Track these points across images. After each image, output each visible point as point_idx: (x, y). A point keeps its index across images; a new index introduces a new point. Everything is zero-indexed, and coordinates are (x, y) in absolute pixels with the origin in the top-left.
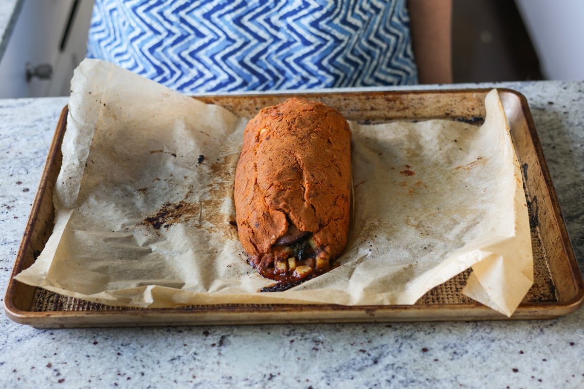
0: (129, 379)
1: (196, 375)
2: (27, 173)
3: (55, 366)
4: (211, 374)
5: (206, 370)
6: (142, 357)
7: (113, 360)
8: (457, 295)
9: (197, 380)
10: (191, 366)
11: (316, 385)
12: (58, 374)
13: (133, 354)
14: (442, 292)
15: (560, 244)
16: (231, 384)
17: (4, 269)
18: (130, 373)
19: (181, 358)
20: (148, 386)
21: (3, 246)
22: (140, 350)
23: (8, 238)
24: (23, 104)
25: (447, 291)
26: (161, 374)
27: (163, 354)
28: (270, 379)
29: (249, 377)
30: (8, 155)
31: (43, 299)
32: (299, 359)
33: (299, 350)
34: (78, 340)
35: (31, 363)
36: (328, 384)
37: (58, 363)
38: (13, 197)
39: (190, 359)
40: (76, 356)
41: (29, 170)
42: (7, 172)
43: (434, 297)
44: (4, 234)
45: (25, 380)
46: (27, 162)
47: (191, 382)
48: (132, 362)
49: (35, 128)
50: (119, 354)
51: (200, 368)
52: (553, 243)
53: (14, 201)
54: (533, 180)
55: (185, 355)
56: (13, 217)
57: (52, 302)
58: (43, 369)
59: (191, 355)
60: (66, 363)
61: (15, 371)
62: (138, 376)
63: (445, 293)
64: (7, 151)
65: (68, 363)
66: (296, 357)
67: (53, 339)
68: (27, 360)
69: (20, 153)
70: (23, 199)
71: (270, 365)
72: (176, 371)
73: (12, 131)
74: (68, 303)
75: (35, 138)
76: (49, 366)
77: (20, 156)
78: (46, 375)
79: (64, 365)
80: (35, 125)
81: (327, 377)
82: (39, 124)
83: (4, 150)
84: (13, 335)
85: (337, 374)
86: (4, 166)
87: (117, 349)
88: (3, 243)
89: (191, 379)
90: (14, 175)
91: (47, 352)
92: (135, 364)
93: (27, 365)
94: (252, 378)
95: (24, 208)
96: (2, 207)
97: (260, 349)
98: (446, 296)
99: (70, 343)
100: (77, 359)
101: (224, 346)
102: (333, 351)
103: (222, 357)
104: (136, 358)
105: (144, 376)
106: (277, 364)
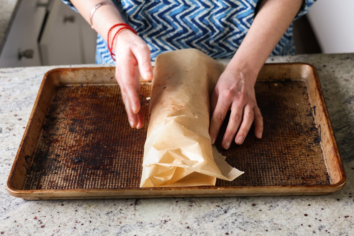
0: (82, 224)
1: (121, 222)
2: (21, 110)
3: (39, 218)
4: (130, 220)
5: (127, 219)
6: (90, 212)
7: (73, 214)
8: (272, 181)
9: (122, 224)
10: (119, 217)
11: (191, 226)
12: (41, 223)
13: (85, 211)
14: (264, 179)
15: (333, 152)
16: (142, 226)
17: (8, 164)
18: (83, 221)
19: (113, 212)
20: (94, 228)
21: (7, 151)
22: (89, 208)
23: (10, 147)
24: (17, 71)
25: (266, 179)
26: (101, 222)
27: (102, 210)
28: (164, 223)
29: (152, 222)
30: (9, 100)
31: (30, 183)
32: (181, 211)
33: (181, 206)
34: (52, 204)
35: (25, 216)
36: (198, 225)
37: (41, 217)
38: (12, 123)
39: (118, 212)
40: (51, 213)
41: (22, 108)
42: (9, 109)
43: (259, 182)
44: (7, 144)
45: (21, 227)
46: (20, 104)
47: (119, 225)
48: (84, 215)
49: (25, 84)
50: (76, 211)
51: (124, 218)
52: (329, 151)
53: (13, 126)
54: (318, 115)
55: (115, 210)
56: (13, 135)
57: (35, 185)
58: (32, 220)
59: (119, 210)
60: (45, 216)
61: (15, 221)
62: (88, 223)
63: (265, 180)
64: (9, 97)
65: (47, 217)
66: (180, 210)
67: (38, 203)
68: (23, 215)
69: (16, 99)
70: (18, 124)
71: (165, 215)
72: (110, 220)
73: (11, 86)
74: (44, 186)
75: (25, 90)
76: (36, 218)
77: (16, 100)
78: (34, 223)
79: (44, 218)
80: (25, 83)
81: (198, 221)
82: (27, 82)
83: (6, 97)
84: (14, 201)
85: (203, 219)
86: (7, 106)
87: (75, 208)
88: (7, 150)
89: (119, 224)
90: (13, 111)
91: (34, 211)
92: (86, 216)
93: (23, 218)
94: (154, 223)
95: (19, 129)
96: (6, 129)
97: (158, 206)
98: (266, 182)
99: (47, 205)
100: (52, 214)
101: (138, 205)
102: (201, 206)
103: (137, 211)
104: (86, 213)
105: (91, 223)
106: (169, 215)
